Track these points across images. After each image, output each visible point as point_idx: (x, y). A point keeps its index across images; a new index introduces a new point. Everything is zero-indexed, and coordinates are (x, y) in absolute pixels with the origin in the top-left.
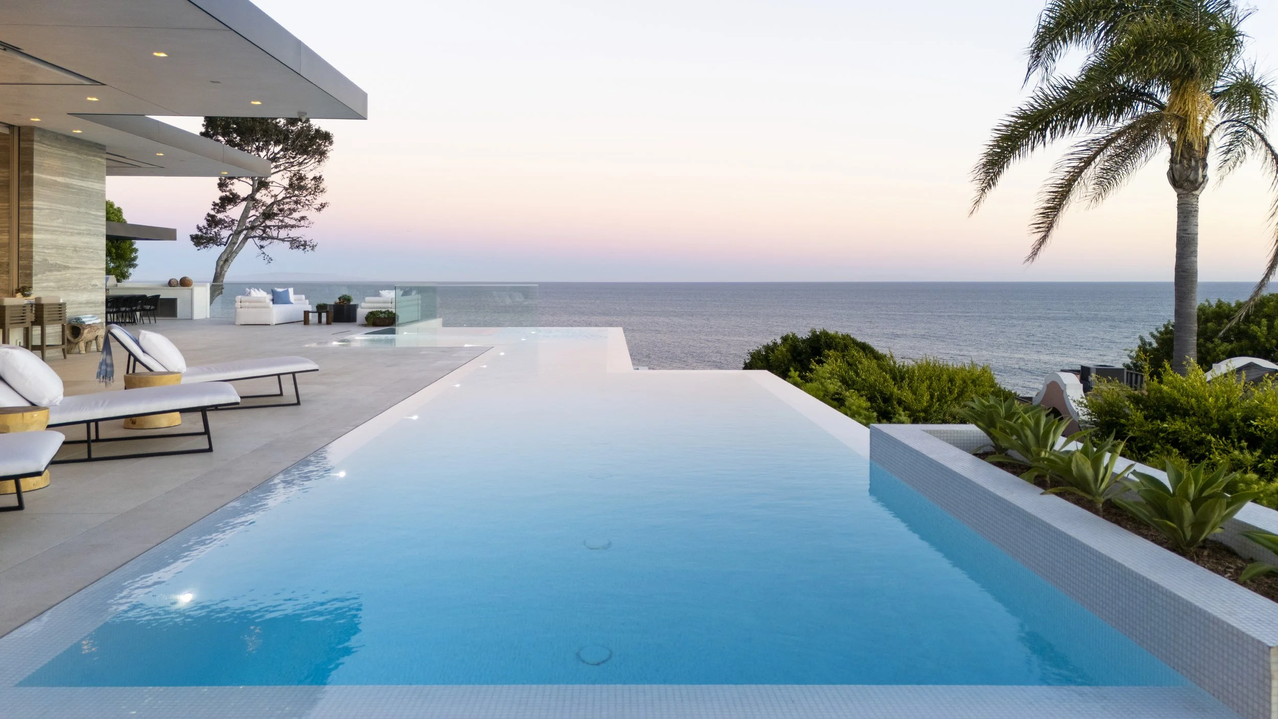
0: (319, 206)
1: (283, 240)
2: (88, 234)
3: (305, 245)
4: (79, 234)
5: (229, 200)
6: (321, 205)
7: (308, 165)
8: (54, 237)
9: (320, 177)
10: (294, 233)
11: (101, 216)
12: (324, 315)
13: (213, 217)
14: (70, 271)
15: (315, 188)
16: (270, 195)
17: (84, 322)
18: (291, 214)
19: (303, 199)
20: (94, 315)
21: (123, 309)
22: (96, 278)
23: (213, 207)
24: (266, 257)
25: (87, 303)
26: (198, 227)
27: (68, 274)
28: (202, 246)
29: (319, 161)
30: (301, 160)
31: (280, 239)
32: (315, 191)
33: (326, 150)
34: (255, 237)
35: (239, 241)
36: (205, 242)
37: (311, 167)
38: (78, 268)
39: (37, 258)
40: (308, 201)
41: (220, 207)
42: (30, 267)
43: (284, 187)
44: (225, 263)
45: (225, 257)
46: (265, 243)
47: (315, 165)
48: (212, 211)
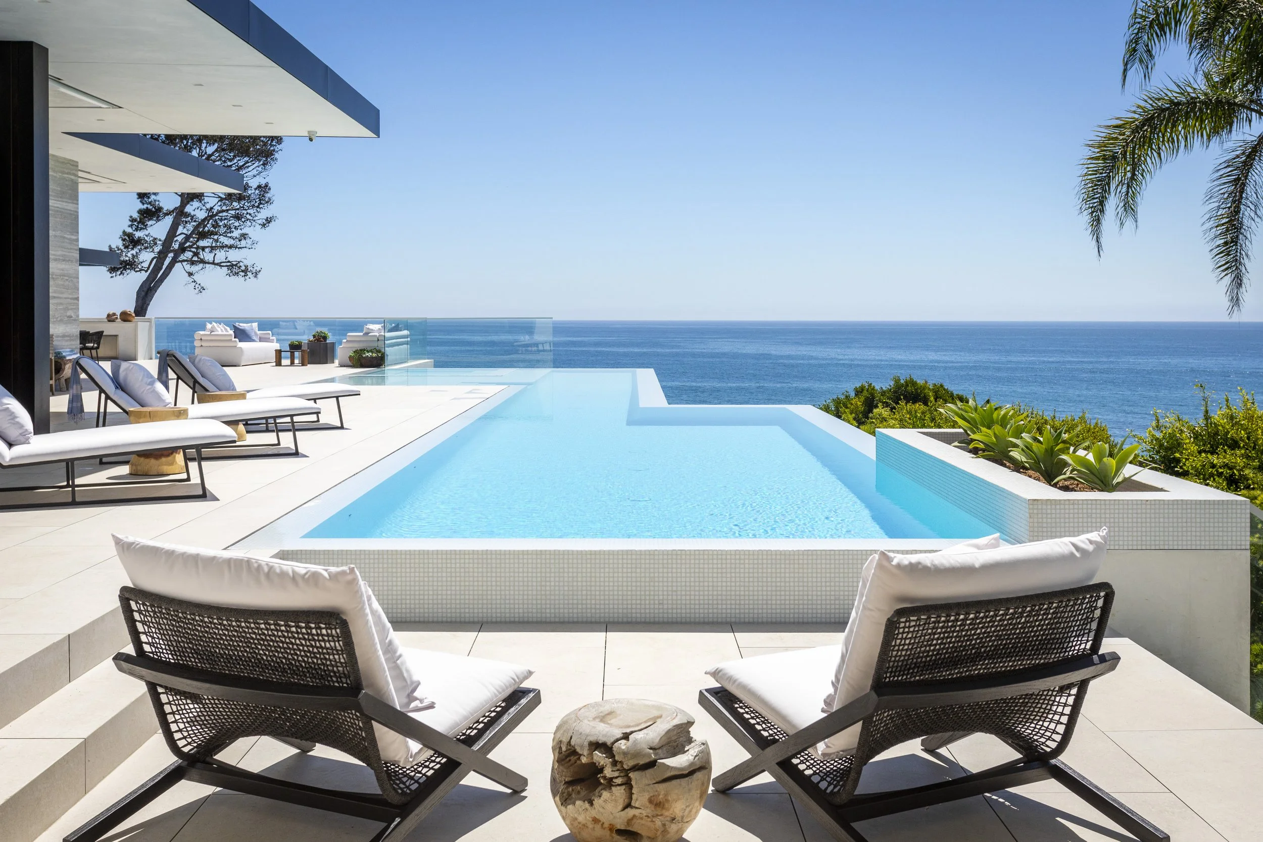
0: (264, 221)
1: (218, 265)
3: (246, 271)
5: (151, 214)
6: (267, 220)
7: (250, 169)
9: (266, 186)
10: (232, 256)
12: (297, 354)
13: (130, 235)
15: (260, 199)
16: (204, 208)
17: (65, 357)
19: (245, 213)
22: (71, 309)
23: (130, 223)
24: (197, 286)
25: (66, 336)
26: (111, 248)
28: (119, 273)
29: (264, 164)
30: (241, 163)
31: (215, 264)
32: (260, 203)
33: (274, 150)
34: (184, 261)
35: (164, 267)
36: (120, 267)
37: (255, 172)
40: (251, 215)
41: (138, 223)
43: (220, 197)
44: (147, 294)
45: (147, 286)
46: (194, 269)
47: (260, 169)
48: (130, 228)
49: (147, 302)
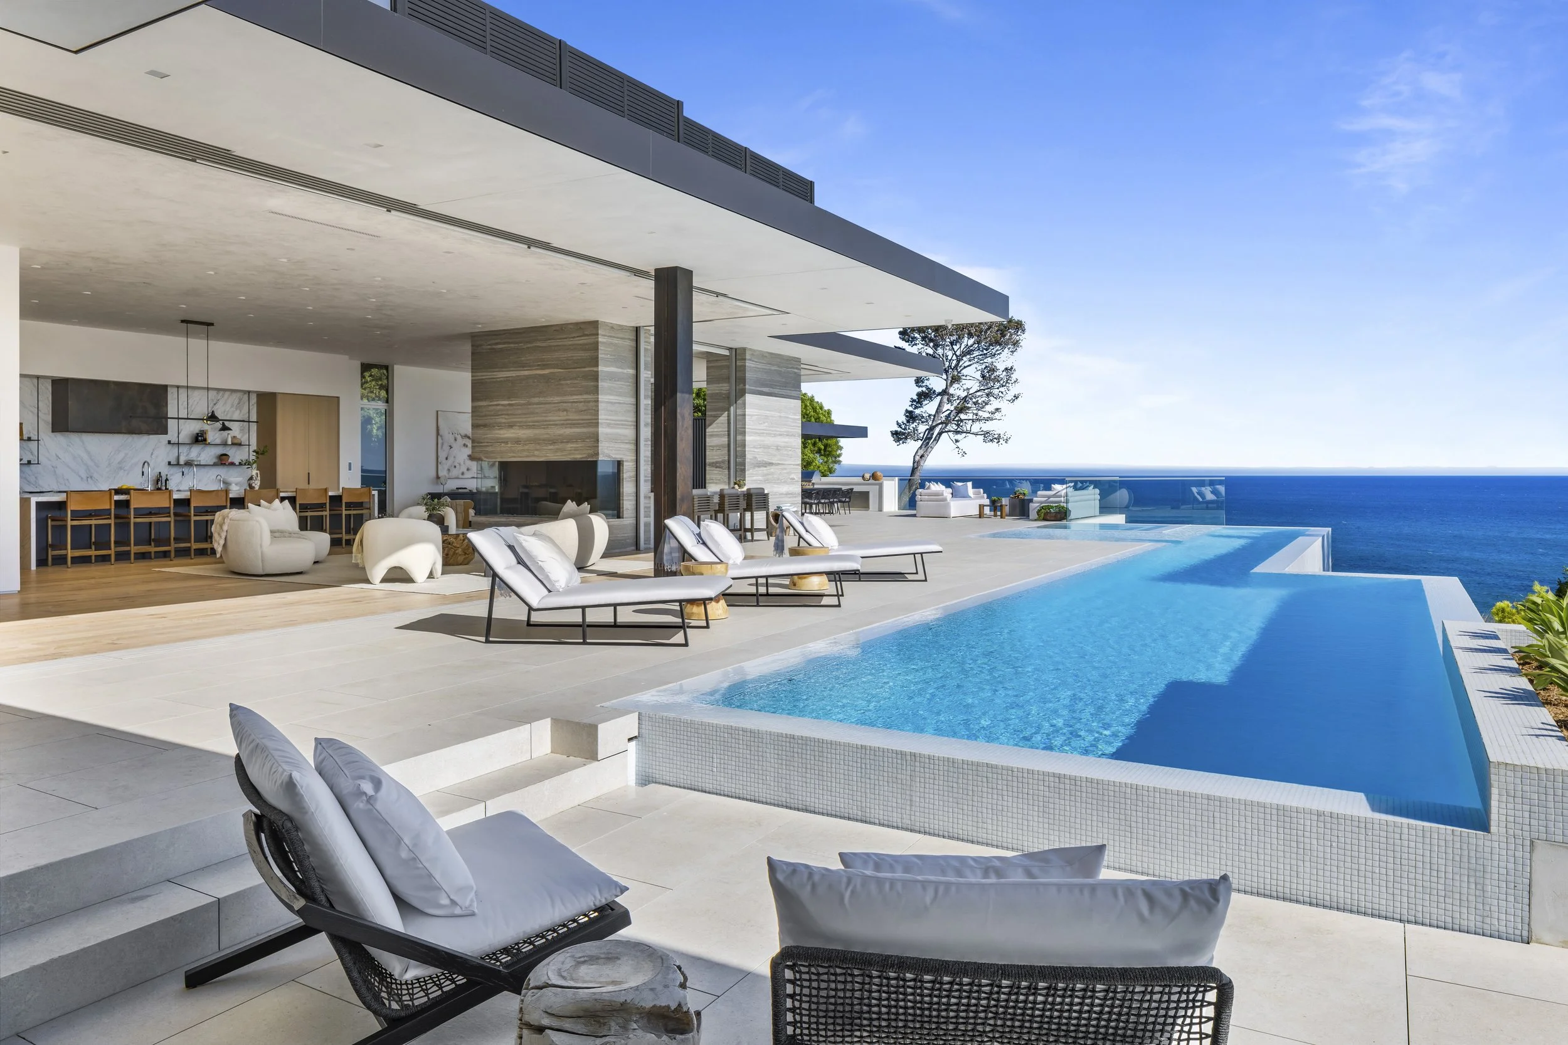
0: (1012, 397)
1: (976, 434)
2: (787, 435)
3: (999, 438)
4: (780, 435)
5: (925, 396)
6: (1015, 396)
7: (1001, 356)
8: (762, 438)
9: (1012, 368)
10: (987, 426)
11: (797, 419)
13: (911, 412)
14: (774, 467)
15: (1007, 379)
18: (983, 407)
19: (996, 391)
20: (793, 504)
21: (823, 501)
23: (911, 403)
24: (959, 450)
25: (787, 494)
26: (898, 423)
27: (772, 469)
28: (901, 442)
29: (1011, 352)
30: (994, 351)
31: (973, 433)
32: (1008, 383)
33: (1019, 340)
34: (950, 431)
35: (934, 436)
36: (904, 438)
37: (1004, 358)
38: (779, 464)
39: (749, 456)
40: (1002, 393)
41: (917, 403)
42: (744, 464)
43: (977, 380)
44: (921, 458)
45: (921, 451)
46: (959, 437)
47: (1008, 356)
48: (910, 407)
49: (921, 465)
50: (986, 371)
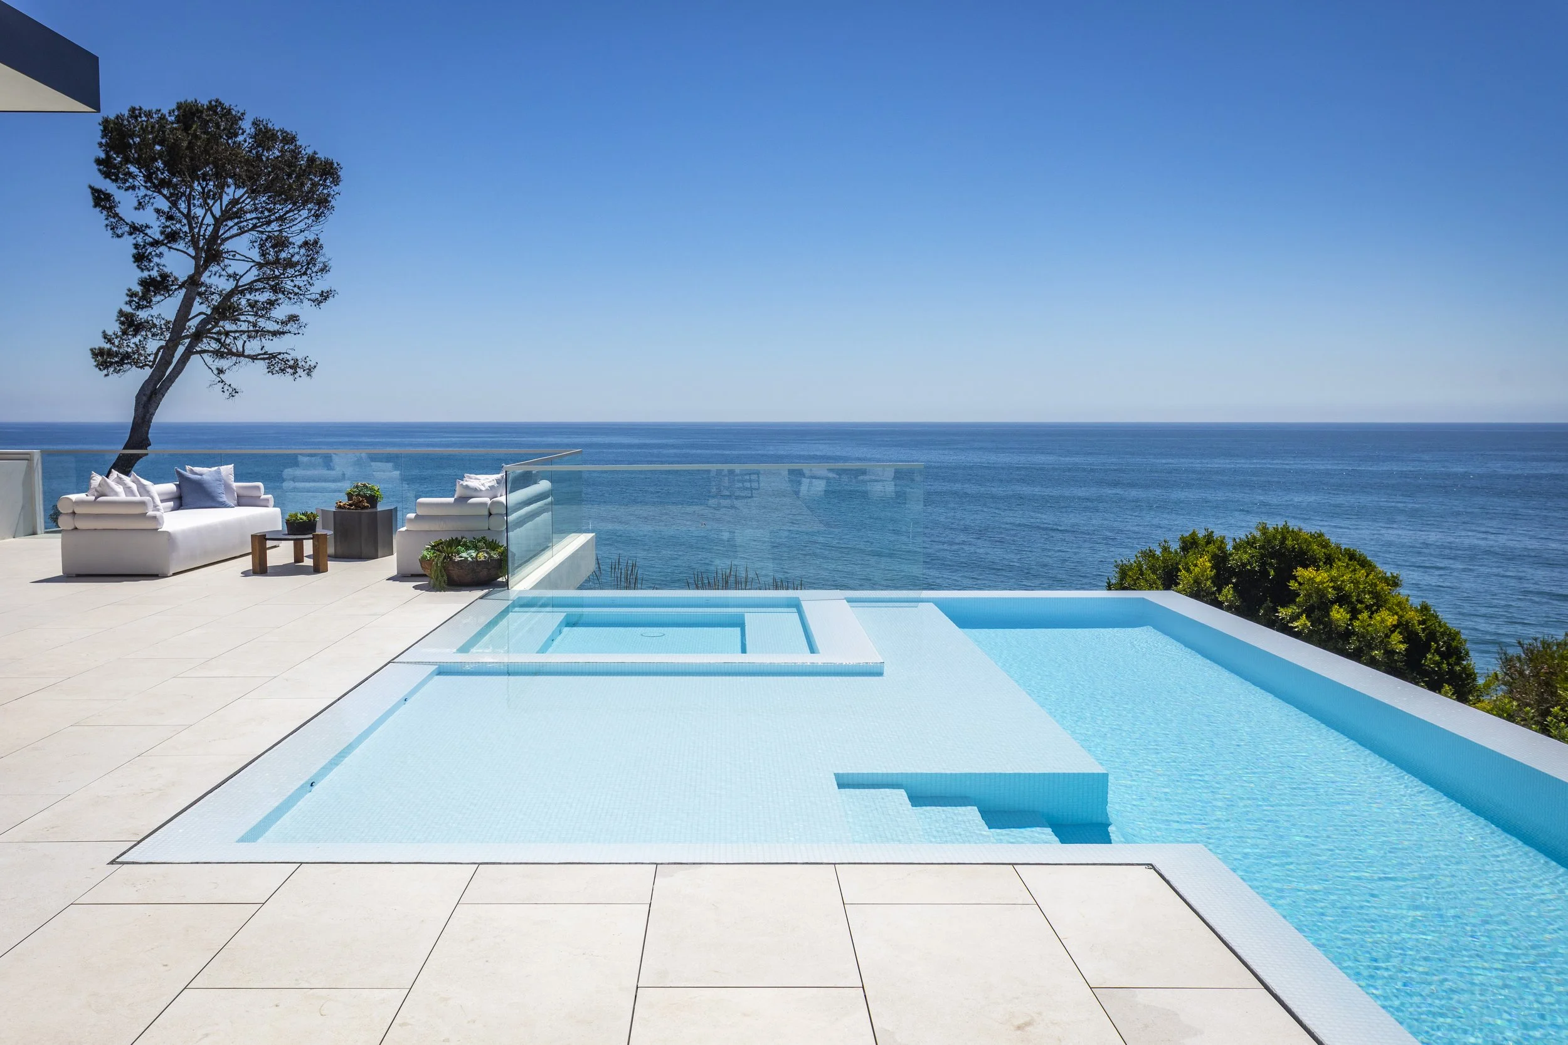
0: (319, 295)
1: (254, 358)
3: (295, 367)
5: (156, 285)
6: (322, 294)
7: (296, 221)
9: (316, 242)
10: (273, 345)
13: (129, 316)
15: (308, 264)
16: (224, 273)
19: (288, 284)
23: (128, 299)
24: (226, 387)
26: (105, 336)
28: (111, 369)
29: (315, 214)
30: (282, 212)
31: (249, 357)
32: (310, 270)
33: (329, 195)
34: (205, 352)
35: (175, 361)
36: (116, 362)
37: (302, 225)
40: (299, 288)
41: (140, 299)
43: (254, 261)
44: (150, 399)
45: (151, 388)
46: (224, 363)
47: (310, 221)
48: (128, 306)
49: (151, 411)
50: (268, 245)
